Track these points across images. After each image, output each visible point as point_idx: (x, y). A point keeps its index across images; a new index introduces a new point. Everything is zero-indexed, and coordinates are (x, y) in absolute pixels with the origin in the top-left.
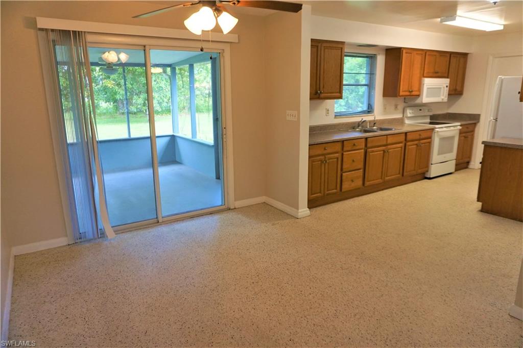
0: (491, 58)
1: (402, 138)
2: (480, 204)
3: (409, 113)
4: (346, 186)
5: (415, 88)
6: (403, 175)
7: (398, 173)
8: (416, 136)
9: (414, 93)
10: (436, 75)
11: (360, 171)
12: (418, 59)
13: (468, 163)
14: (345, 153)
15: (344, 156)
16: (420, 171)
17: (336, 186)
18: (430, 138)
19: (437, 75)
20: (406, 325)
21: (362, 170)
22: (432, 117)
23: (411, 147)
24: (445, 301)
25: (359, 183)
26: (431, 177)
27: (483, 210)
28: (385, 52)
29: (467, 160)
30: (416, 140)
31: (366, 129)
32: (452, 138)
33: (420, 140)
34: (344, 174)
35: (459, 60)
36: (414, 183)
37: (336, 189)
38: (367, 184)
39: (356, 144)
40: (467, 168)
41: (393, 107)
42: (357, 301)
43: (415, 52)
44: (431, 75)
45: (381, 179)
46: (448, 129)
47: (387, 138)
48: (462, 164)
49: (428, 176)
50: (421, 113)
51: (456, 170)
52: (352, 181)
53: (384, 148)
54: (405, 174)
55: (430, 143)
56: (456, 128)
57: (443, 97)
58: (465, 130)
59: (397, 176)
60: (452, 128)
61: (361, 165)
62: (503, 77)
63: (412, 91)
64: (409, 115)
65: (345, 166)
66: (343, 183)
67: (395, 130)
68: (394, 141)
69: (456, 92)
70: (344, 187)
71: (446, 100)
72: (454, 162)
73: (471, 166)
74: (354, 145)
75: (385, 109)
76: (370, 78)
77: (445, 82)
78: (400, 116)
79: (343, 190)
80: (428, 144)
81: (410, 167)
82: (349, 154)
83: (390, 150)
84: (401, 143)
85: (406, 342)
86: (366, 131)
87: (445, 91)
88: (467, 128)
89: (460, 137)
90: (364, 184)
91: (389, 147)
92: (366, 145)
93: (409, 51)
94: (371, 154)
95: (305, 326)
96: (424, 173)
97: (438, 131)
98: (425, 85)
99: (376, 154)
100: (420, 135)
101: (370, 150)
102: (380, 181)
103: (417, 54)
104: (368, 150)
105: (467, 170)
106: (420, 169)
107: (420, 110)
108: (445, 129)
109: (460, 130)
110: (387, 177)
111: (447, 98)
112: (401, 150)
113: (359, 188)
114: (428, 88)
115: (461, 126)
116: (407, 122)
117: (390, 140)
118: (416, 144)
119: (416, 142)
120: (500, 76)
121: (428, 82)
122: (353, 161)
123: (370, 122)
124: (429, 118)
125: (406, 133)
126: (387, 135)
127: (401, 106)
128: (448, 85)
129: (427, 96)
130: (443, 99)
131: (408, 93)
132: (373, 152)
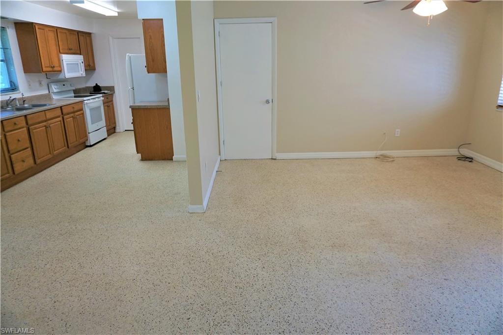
0: (111, 38)
1: (59, 112)
2: (140, 155)
3: (54, 88)
4: (18, 168)
5: (56, 64)
6: (68, 147)
7: (64, 146)
8: (70, 109)
9: (56, 69)
10: (70, 52)
11: (27, 150)
12: (51, 35)
13: (115, 128)
14: (7, 134)
15: (7, 137)
16: (82, 141)
17: (8, 169)
18: (82, 110)
19: (72, 51)
20: (137, 246)
21: (29, 149)
22: (75, 91)
23: (69, 120)
24: (152, 221)
25: (30, 161)
26: (92, 144)
27: (143, 159)
28: (14, 26)
29: (113, 126)
30: (72, 113)
31: (17, 107)
32: (99, 107)
33: (74, 112)
34: (12, 156)
35: (86, 38)
36: (79, 153)
37: (8, 173)
38: (38, 161)
39: (17, 123)
40: (115, 132)
41: (37, 84)
42: (91, 249)
43: (47, 29)
44: (67, 51)
45: (50, 154)
46: (94, 100)
47: (45, 113)
48: (112, 130)
49: (89, 145)
50: (65, 88)
51: (109, 135)
52: (23, 161)
53: (45, 123)
54: (70, 145)
55: (83, 114)
56: (99, 99)
57: (81, 72)
58: (107, 100)
59: (63, 148)
60: (97, 99)
61: (28, 145)
62: (130, 55)
63: (54, 67)
64: (55, 91)
65: (11, 148)
66: (14, 165)
67: (49, 105)
68: (52, 116)
69: (90, 67)
70: (16, 169)
71: (84, 75)
72: (105, 129)
73: (117, 130)
74: (15, 124)
75: (30, 85)
76: (4, 53)
77: (79, 59)
78: (46, 92)
79: (16, 173)
80: (82, 115)
81: (72, 139)
82: (11, 134)
83: (51, 125)
84: (59, 117)
85: (143, 255)
86: (18, 109)
87: (82, 67)
88: (107, 98)
89: (104, 106)
90: (35, 163)
91: (49, 122)
92: (27, 123)
93: (41, 27)
94: (34, 131)
95: (60, 287)
96: (85, 142)
97: (87, 103)
98: (64, 61)
99: (38, 131)
100: (73, 108)
101: (32, 127)
102: (50, 156)
103: (49, 30)
104: (30, 127)
105: (115, 134)
106: (81, 139)
107: (64, 85)
108: (92, 101)
109: (103, 100)
110: (55, 151)
111: (84, 73)
112: (61, 123)
113: (32, 167)
114: (67, 64)
115: (103, 97)
116: (55, 97)
117: (49, 115)
118: (72, 117)
119: (72, 115)
120: (127, 54)
121: (66, 58)
122: (19, 140)
123: (19, 99)
124: (73, 92)
125: (61, 107)
126: (44, 111)
127: (45, 81)
128: (83, 61)
129: (68, 72)
130: (82, 74)
131: (50, 69)
132: (36, 128)
